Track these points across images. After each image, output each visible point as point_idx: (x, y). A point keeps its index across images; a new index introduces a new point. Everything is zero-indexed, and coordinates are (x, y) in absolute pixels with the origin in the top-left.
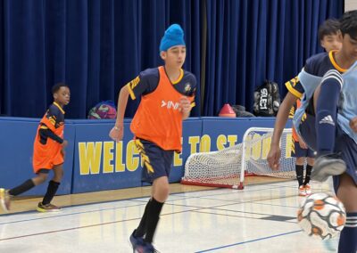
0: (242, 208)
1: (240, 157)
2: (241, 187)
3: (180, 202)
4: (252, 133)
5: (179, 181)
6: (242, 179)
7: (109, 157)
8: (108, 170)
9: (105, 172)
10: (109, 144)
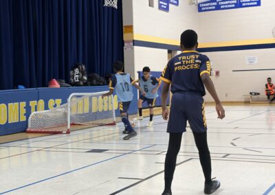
2: (68, 132)
5: (25, 131)
6: (69, 127)
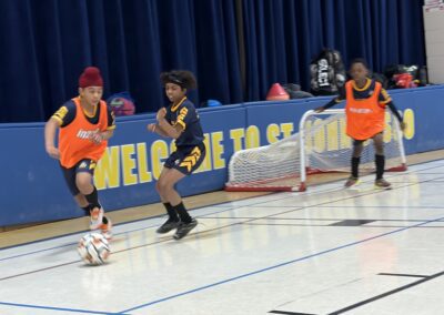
0: (306, 214)
1: (298, 151)
2: (303, 189)
3: (226, 214)
4: (308, 119)
5: (223, 189)
6: (303, 178)
7: (129, 164)
8: (130, 180)
9: (126, 184)
10: (128, 149)
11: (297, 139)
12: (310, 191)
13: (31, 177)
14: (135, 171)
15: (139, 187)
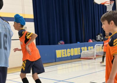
0: (96, 64)
1: (94, 52)
2: (95, 59)
3: (80, 63)
4: (97, 46)
5: (80, 58)
6: (95, 57)
7: (63, 53)
8: (63, 56)
9: (63, 57)
10: (63, 50)
11: (94, 49)
12: (96, 59)
13: (46, 55)
14: (64, 54)
15: (65, 57)
